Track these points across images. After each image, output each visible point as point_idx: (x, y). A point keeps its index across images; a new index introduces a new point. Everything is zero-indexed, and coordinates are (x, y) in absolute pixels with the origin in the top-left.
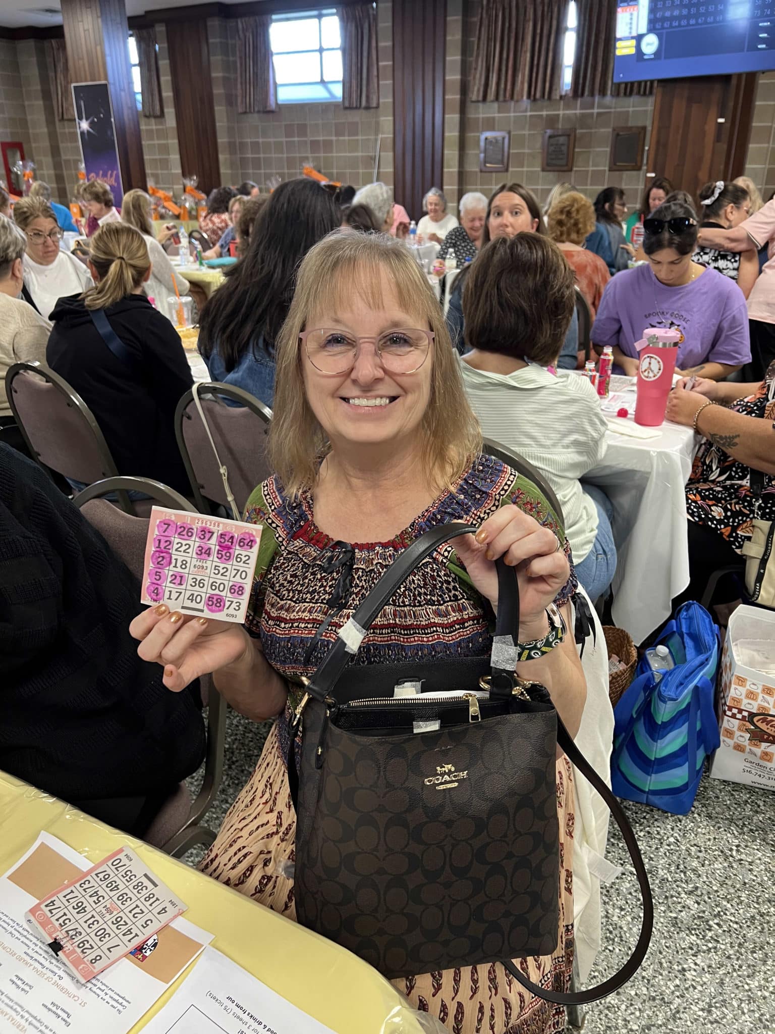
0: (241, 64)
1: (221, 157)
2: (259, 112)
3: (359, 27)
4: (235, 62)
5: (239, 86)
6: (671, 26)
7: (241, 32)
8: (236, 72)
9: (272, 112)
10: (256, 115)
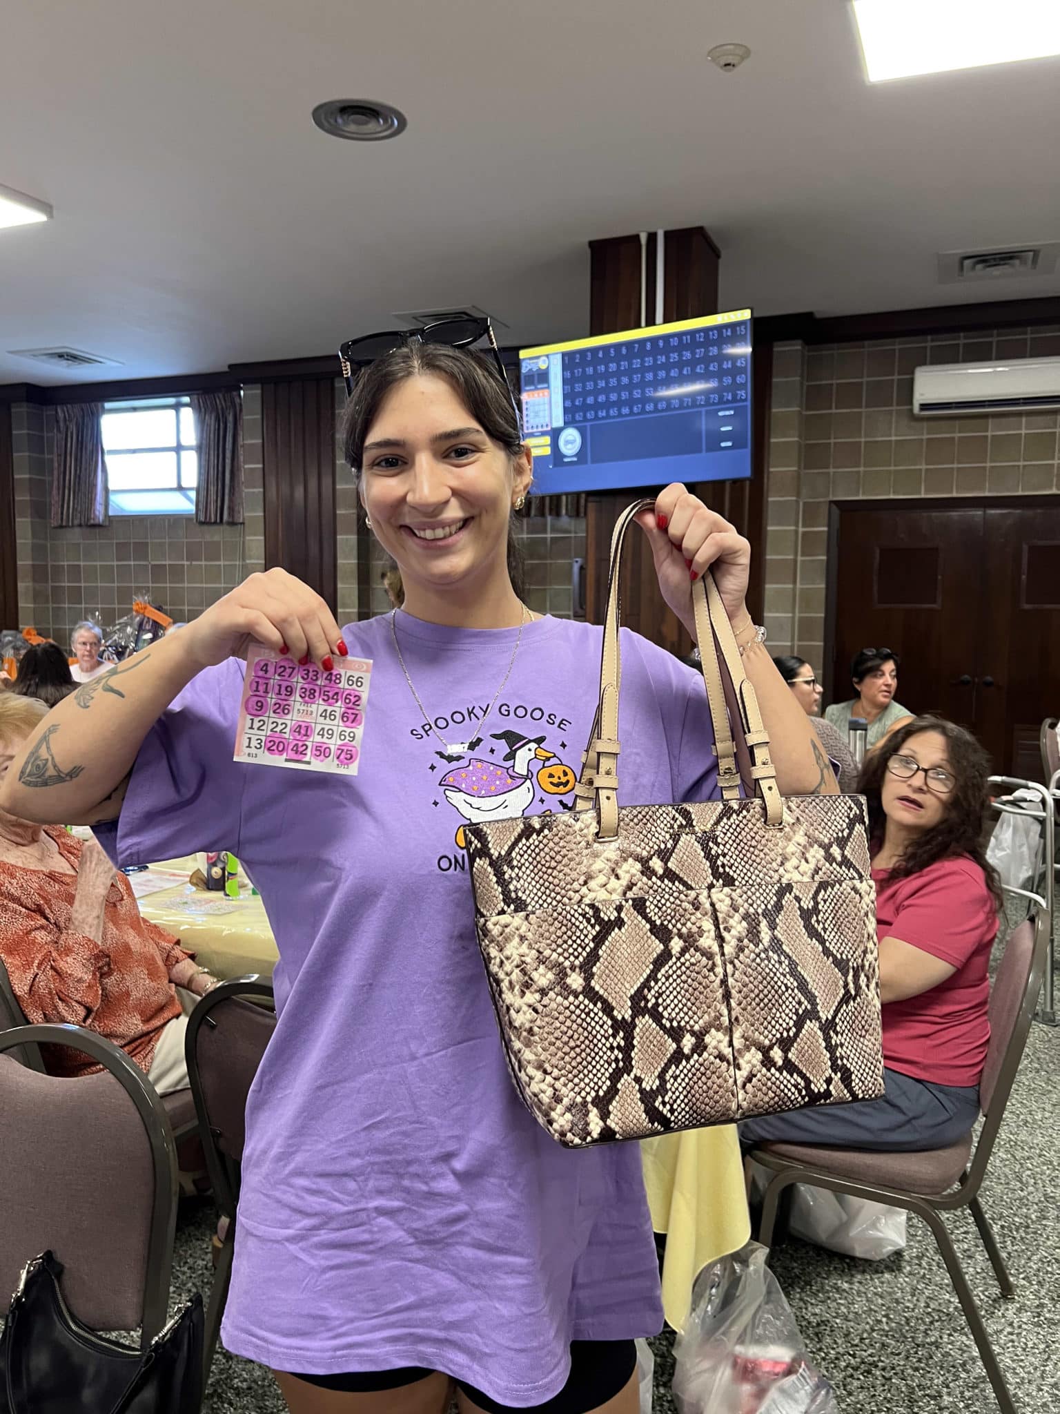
0: (59, 465)
1: (21, 586)
2: (80, 525)
3: (220, 419)
4: (52, 460)
5: (55, 492)
6: (596, 418)
7: (62, 424)
8: (52, 475)
9: (99, 526)
10: (77, 530)
